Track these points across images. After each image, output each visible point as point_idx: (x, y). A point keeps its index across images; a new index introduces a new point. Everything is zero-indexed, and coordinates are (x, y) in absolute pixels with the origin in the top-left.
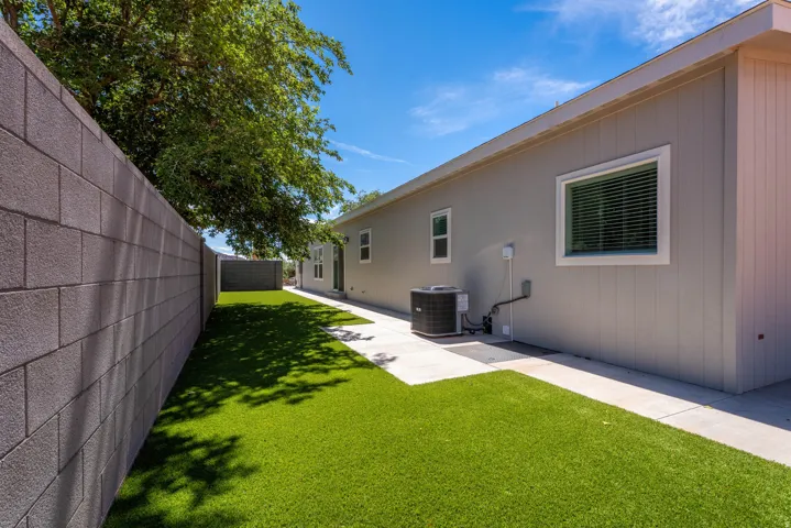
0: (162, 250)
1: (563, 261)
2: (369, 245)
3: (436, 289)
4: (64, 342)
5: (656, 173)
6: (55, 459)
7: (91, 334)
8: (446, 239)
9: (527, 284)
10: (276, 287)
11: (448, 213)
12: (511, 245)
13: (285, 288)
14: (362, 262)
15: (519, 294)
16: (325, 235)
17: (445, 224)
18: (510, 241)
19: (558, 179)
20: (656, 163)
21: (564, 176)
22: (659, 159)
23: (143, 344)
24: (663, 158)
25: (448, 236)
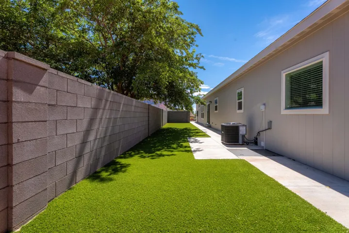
0: (121, 110)
1: (284, 112)
2: (217, 105)
3: (233, 124)
4: (78, 131)
5: (322, 67)
6: (75, 154)
7: (87, 130)
8: (241, 102)
9: (270, 123)
10: (188, 122)
11: (242, 90)
12: (264, 104)
13: (191, 122)
14: (216, 112)
15: (267, 128)
16: (198, 100)
17: (241, 95)
18: (264, 102)
19: (282, 72)
20: (322, 62)
21: (285, 71)
22: (323, 60)
23: (110, 135)
24: (325, 59)
25: (242, 100)
